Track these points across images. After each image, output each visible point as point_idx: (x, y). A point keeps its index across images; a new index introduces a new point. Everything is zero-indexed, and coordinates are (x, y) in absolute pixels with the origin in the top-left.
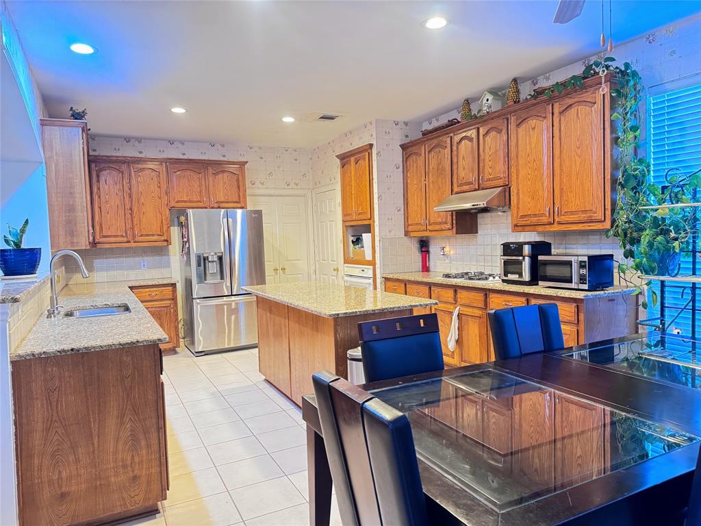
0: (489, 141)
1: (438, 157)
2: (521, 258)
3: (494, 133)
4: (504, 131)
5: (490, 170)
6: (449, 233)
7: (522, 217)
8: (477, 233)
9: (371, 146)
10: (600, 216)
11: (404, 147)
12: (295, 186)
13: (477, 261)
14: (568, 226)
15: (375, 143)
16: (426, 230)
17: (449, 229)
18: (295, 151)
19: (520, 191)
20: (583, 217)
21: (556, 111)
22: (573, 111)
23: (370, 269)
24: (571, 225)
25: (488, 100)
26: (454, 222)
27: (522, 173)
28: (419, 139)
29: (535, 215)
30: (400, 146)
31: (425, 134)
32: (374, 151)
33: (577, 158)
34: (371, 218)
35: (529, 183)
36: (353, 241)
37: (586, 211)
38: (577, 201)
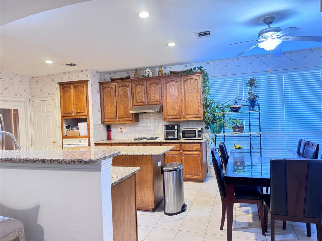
0: (152, 87)
1: (124, 90)
2: (174, 130)
3: (155, 84)
4: (160, 84)
5: (153, 98)
6: (131, 122)
7: (168, 116)
8: (139, 122)
9: (88, 81)
10: (199, 115)
11: (100, 84)
12: (20, 96)
13: (139, 133)
14: (187, 119)
15: (90, 80)
16: (117, 121)
17: (131, 120)
18: (20, 76)
19: (168, 106)
20: (193, 116)
21: (183, 80)
22: (189, 81)
23: (87, 140)
24: (188, 119)
25: (148, 71)
26: (134, 117)
27: (168, 100)
28: (109, 82)
29: (174, 115)
30: (99, 83)
31: (112, 79)
32: (89, 84)
33: (191, 96)
34: (88, 115)
35: (171, 104)
36: (66, 127)
37: (194, 114)
38: (191, 111)
